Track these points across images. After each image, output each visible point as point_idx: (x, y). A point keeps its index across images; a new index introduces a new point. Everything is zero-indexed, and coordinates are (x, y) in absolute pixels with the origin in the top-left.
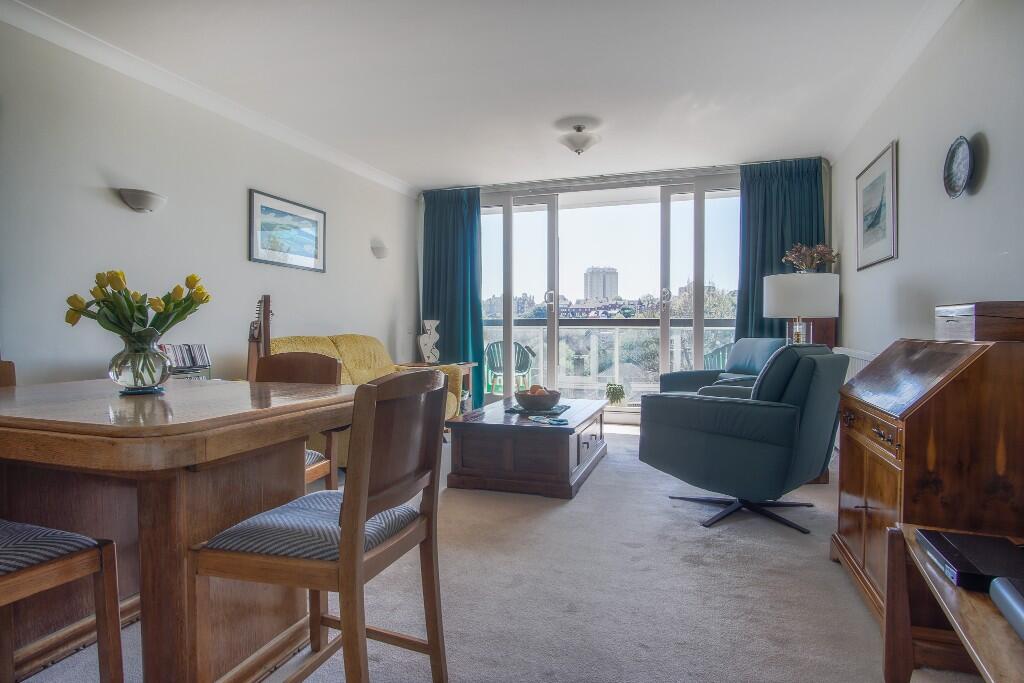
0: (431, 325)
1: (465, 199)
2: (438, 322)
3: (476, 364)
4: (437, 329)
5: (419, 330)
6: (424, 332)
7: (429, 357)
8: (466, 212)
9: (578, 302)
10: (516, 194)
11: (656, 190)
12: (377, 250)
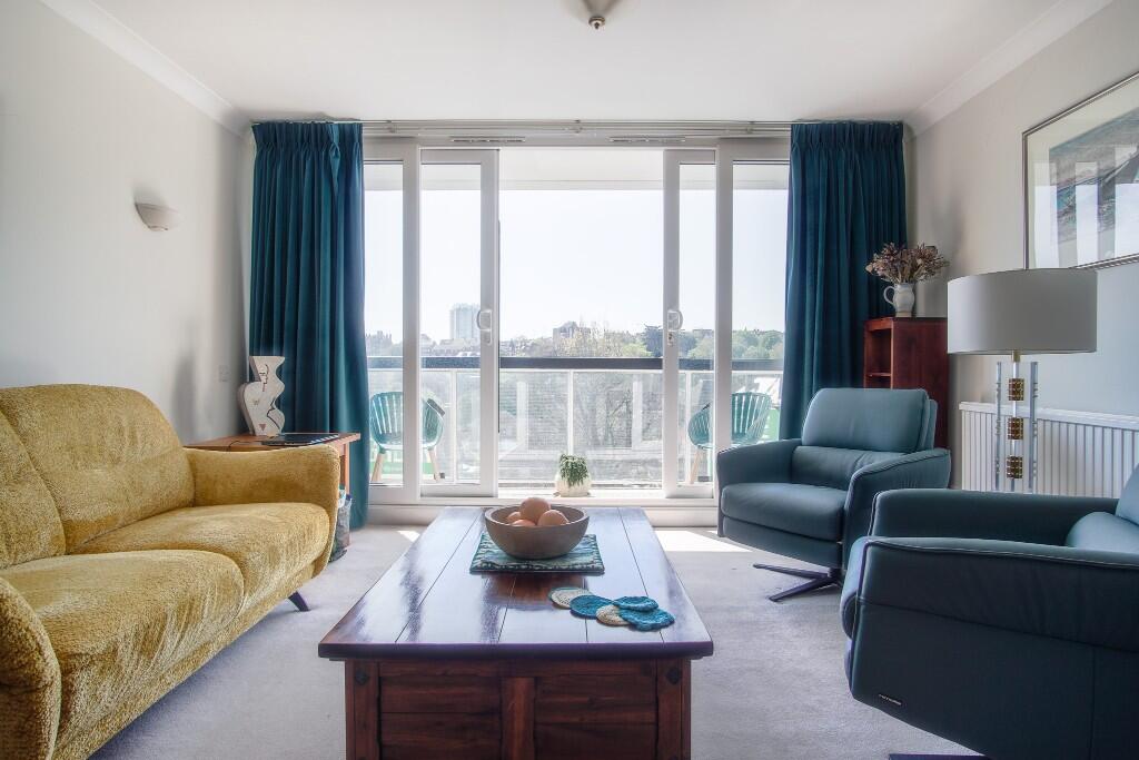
0: (268, 365)
1: (335, 140)
2: (281, 360)
3: (357, 437)
4: (279, 372)
5: (245, 375)
6: (252, 379)
7: (263, 426)
8: (336, 164)
9: (443, 342)
10: (425, 142)
11: (654, 158)
12: (148, 211)
